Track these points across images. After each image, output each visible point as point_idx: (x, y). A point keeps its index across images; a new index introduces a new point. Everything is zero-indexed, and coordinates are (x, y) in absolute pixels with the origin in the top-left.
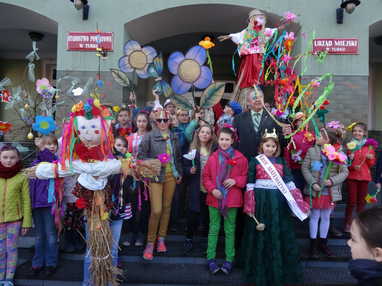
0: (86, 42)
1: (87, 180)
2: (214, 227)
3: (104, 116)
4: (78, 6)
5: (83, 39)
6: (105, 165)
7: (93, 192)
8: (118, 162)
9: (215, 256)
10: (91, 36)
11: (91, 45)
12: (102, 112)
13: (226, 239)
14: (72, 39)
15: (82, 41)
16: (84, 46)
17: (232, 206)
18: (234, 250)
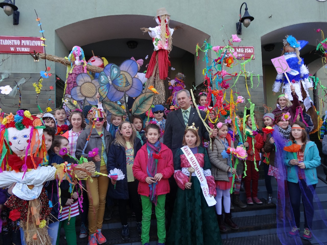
0: (17, 46)
1: (22, 190)
2: (147, 214)
3: (36, 126)
4: (9, 11)
5: (14, 43)
6: (39, 173)
7: (28, 202)
8: (52, 169)
9: (148, 240)
10: (22, 41)
11: (22, 48)
12: (33, 122)
13: (158, 223)
14: (2, 42)
15: (13, 44)
16: (16, 49)
17: (161, 194)
18: (165, 232)
